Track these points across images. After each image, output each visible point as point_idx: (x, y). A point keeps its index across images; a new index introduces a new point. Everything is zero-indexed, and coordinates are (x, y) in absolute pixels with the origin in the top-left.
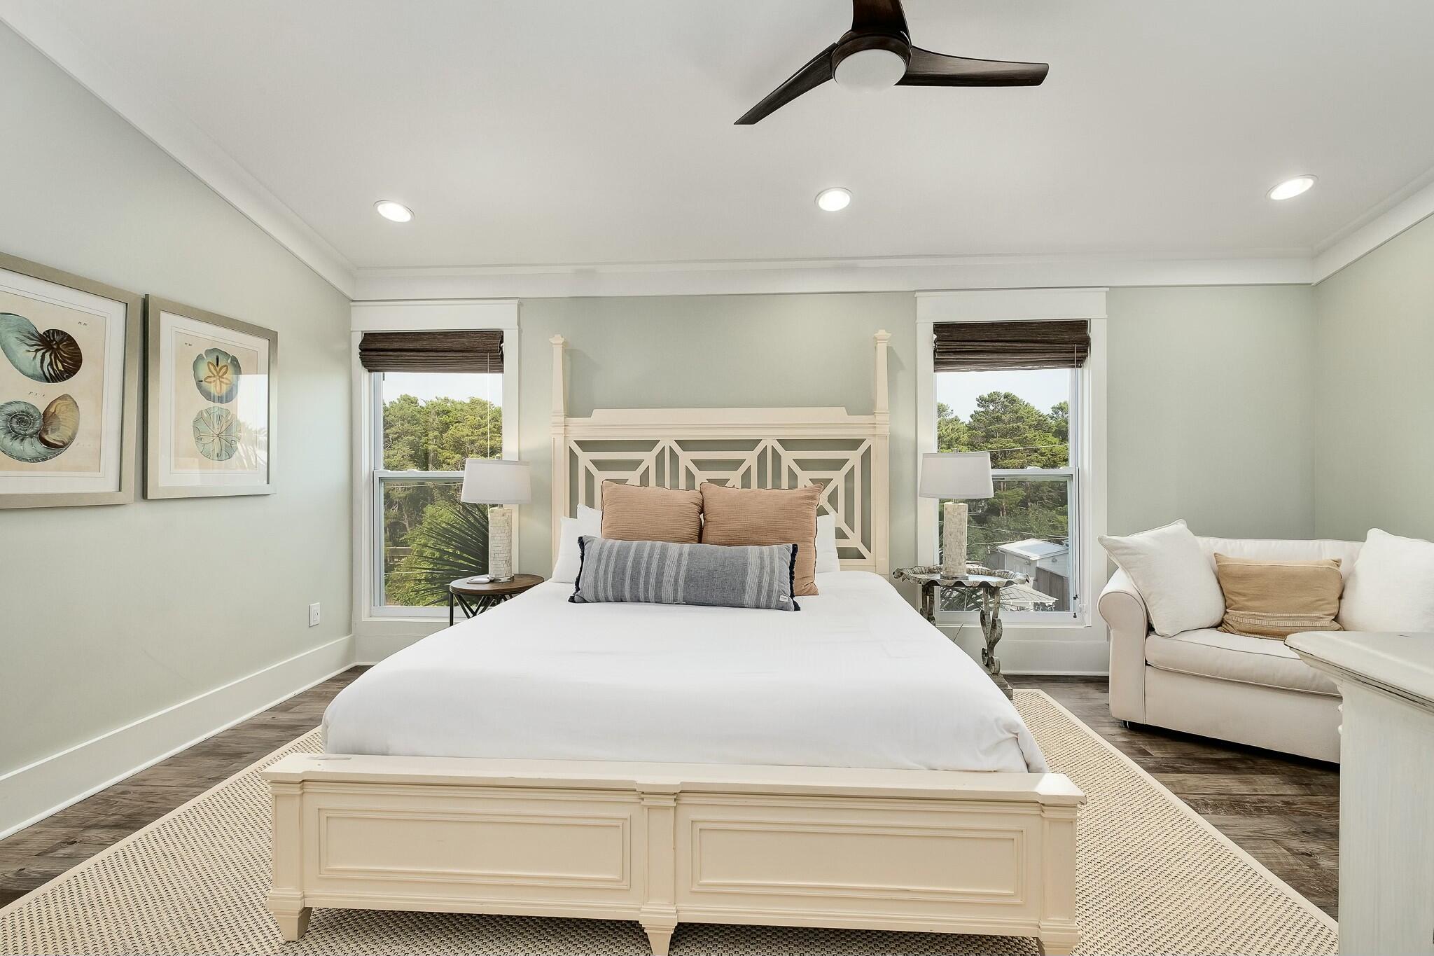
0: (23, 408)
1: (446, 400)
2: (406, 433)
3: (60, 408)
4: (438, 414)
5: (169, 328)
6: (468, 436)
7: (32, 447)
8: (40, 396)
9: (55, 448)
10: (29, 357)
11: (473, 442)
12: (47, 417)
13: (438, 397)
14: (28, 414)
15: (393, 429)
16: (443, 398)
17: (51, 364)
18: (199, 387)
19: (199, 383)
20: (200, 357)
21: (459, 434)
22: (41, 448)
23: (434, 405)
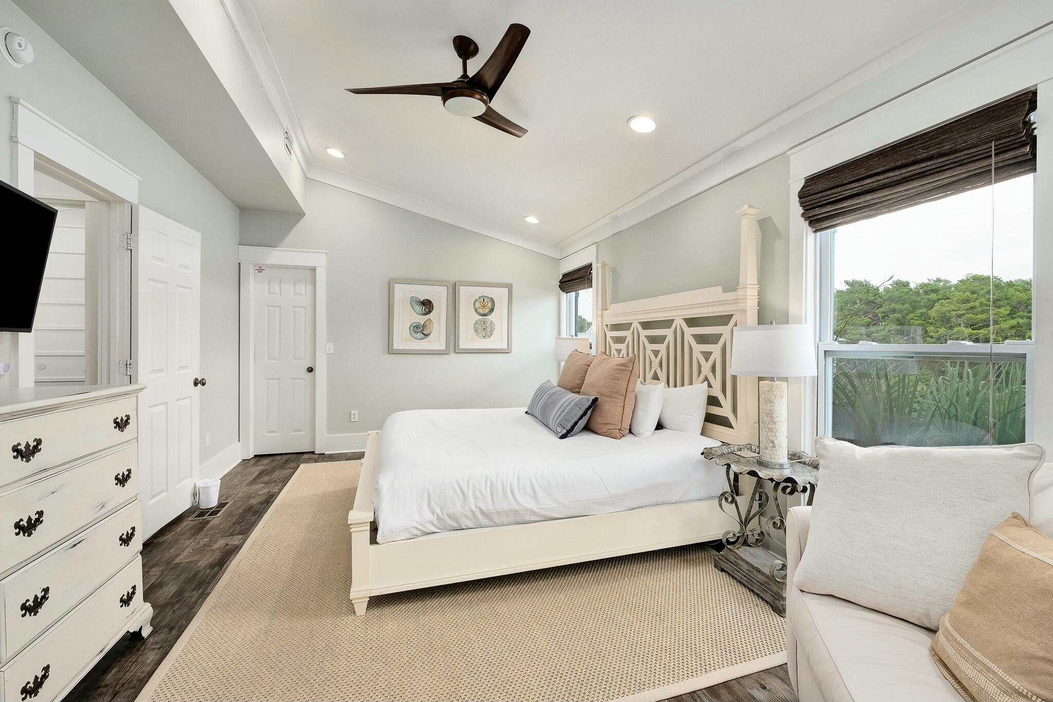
0: (417, 324)
1: (939, 280)
2: (894, 311)
3: (428, 323)
4: (926, 293)
5: (463, 291)
6: (954, 310)
7: (420, 335)
8: (421, 320)
9: (426, 335)
10: (419, 308)
11: (960, 316)
12: (424, 326)
13: (930, 279)
14: (419, 326)
15: (881, 309)
16: (935, 279)
17: (424, 310)
18: (476, 311)
19: (476, 310)
20: (476, 300)
21: (945, 309)
22: (422, 335)
23: (923, 286)
